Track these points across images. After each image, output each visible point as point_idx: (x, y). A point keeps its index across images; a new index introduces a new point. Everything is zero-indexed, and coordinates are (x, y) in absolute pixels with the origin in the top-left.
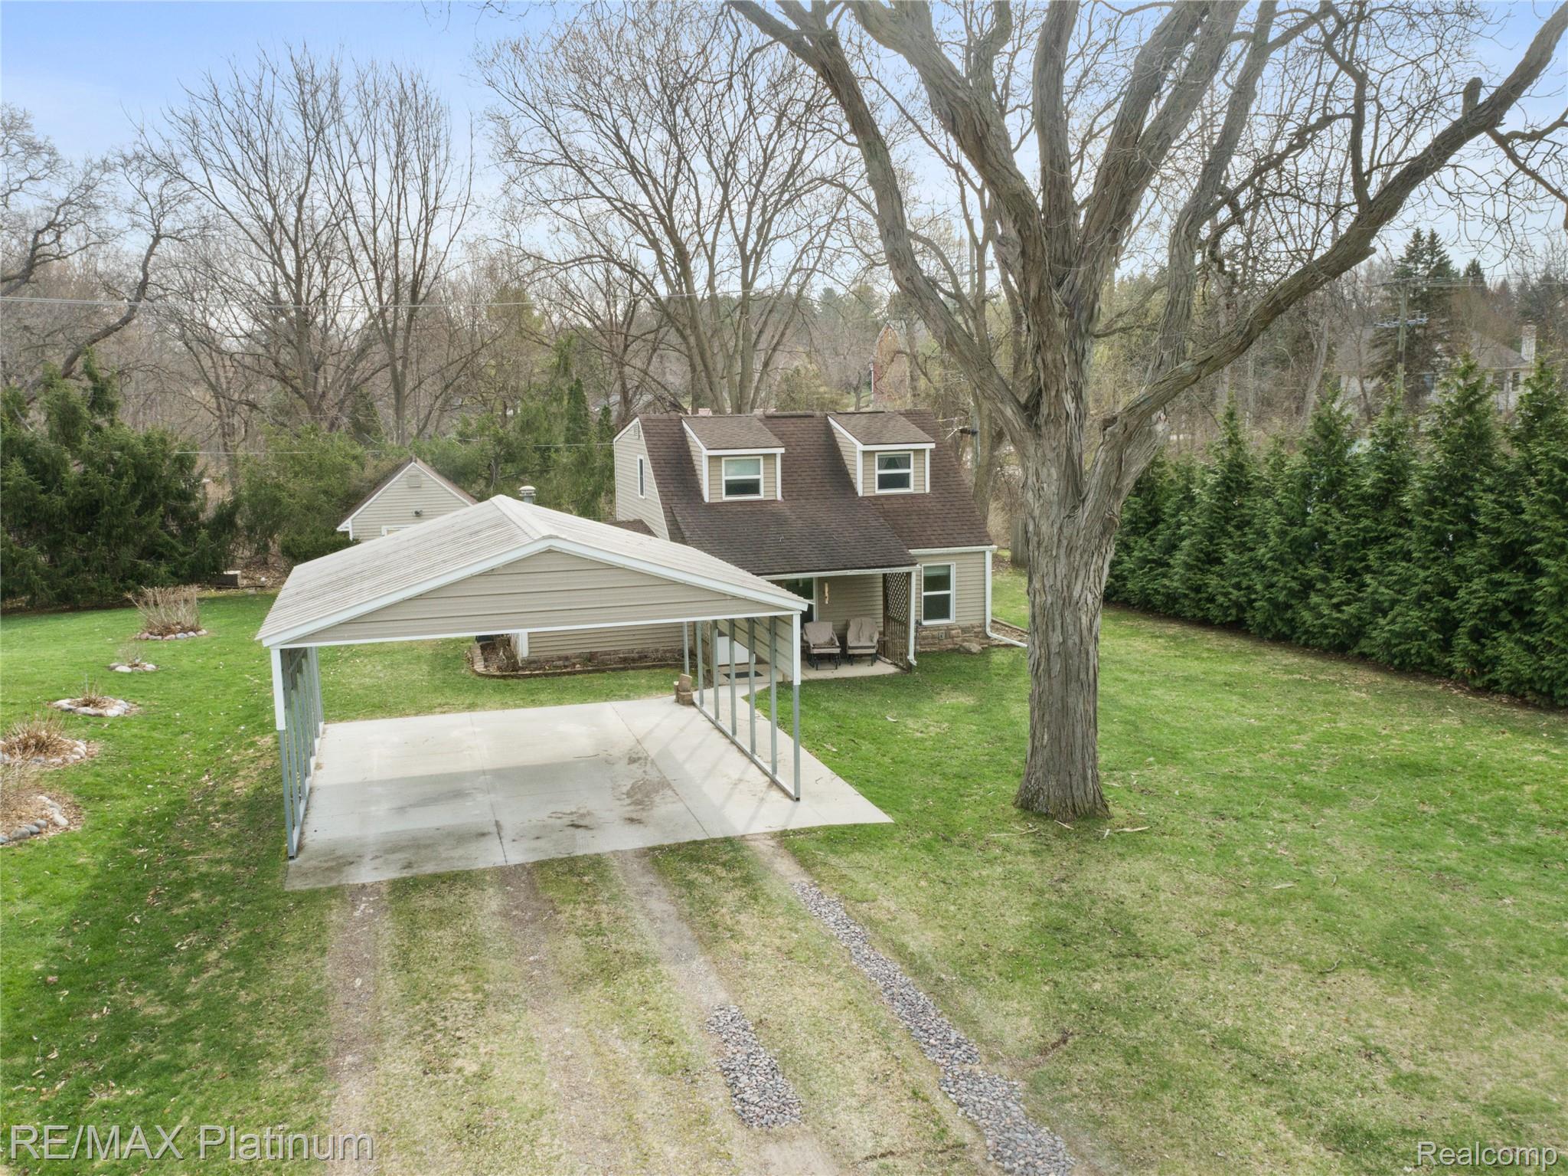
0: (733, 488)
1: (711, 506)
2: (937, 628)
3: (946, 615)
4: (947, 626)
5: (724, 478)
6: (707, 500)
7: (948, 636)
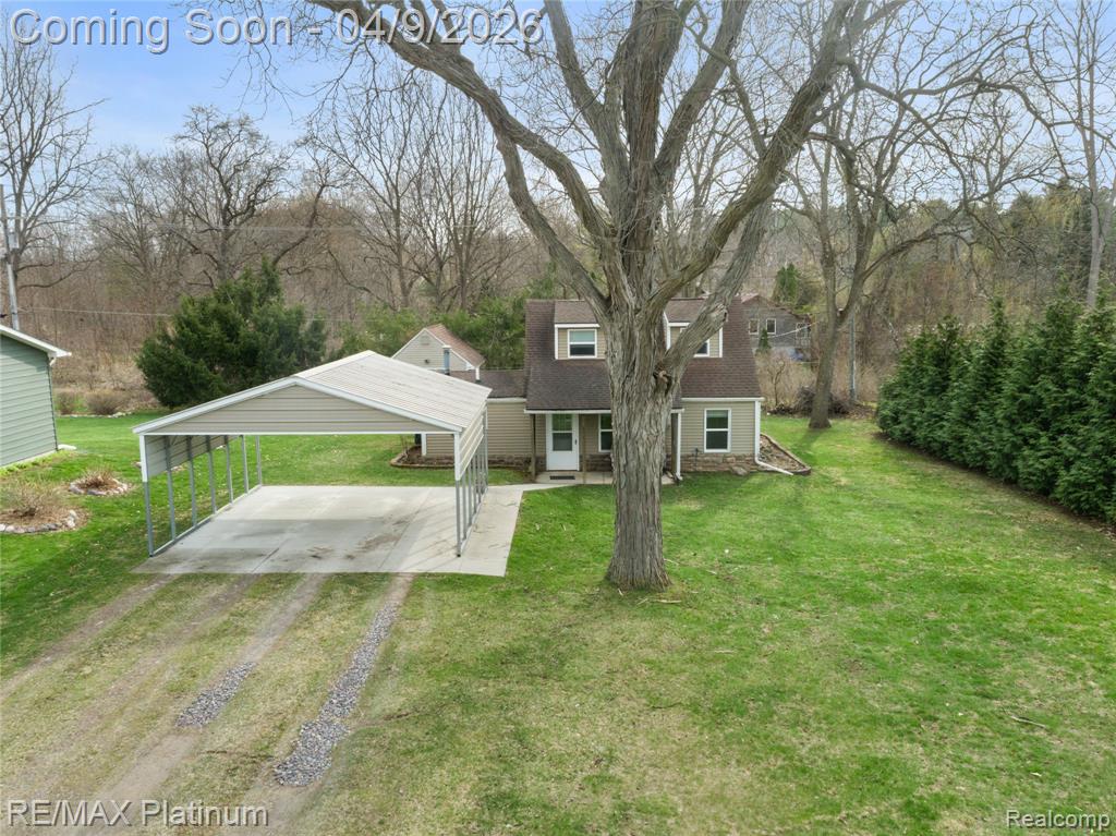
0: (575, 350)
1: (560, 362)
2: (717, 455)
3: (725, 447)
4: (725, 454)
5: (569, 343)
6: (557, 357)
7: (725, 461)
